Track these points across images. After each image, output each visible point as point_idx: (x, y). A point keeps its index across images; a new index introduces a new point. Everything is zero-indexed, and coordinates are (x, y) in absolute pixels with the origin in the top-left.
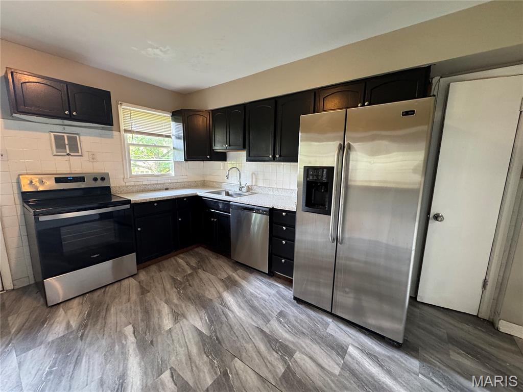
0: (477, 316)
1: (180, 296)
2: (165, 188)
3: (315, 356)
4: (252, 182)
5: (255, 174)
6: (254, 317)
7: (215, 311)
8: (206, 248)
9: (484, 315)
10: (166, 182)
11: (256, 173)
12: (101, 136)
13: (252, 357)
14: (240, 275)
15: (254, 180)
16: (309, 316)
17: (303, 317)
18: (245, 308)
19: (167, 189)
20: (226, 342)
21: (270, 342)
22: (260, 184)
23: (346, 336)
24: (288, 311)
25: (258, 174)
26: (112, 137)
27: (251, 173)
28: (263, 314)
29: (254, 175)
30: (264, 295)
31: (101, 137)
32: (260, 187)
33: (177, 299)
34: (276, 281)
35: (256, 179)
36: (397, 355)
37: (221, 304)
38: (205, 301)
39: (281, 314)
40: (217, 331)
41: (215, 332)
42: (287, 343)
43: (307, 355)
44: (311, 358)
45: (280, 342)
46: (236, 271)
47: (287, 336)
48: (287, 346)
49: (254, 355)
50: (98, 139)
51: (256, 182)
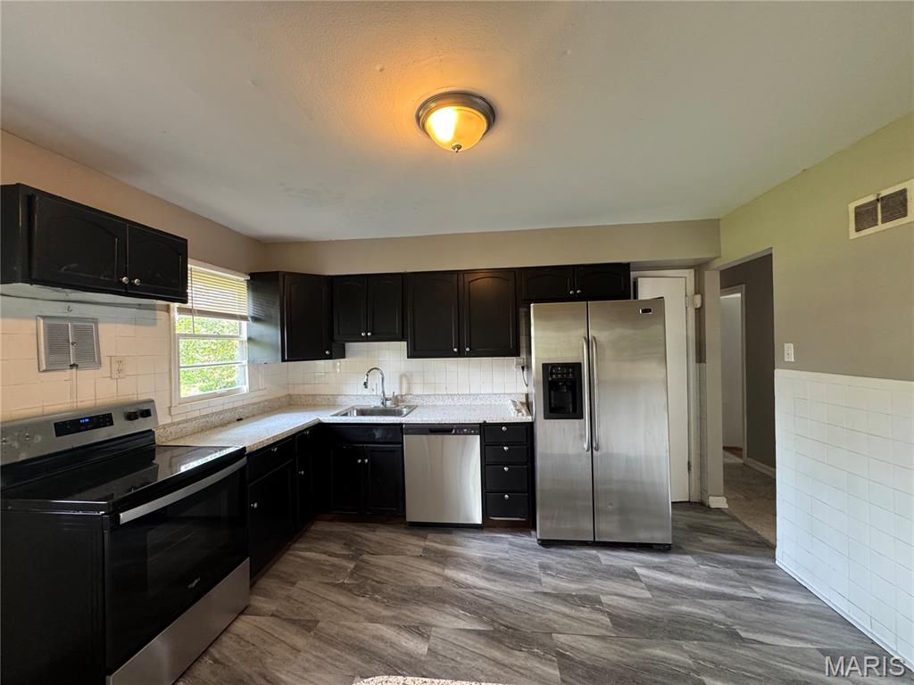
0: (689, 502)
1: (384, 603)
2: (237, 417)
3: (618, 591)
4: (401, 389)
5: (405, 376)
6: (518, 584)
7: (462, 599)
8: (331, 521)
9: (695, 499)
10: (236, 405)
11: (408, 374)
12: (135, 322)
13: (565, 624)
14: (439, 541)
15: (405, 385)
16: (570, 556)
17: (568, 560)
18: (497, 579)
19: (239, 420)
20: (523, 625)
21: (565, 600)
22: (417, 390)
23: (622, 561)
24: (545, 560)
25: (411, 376)
26: (154, 322)
27: (398, 375)
28: (522, 576)
29: (404, 379)
30: (499, 554)
31: (136, 324)
32: (417, 396)
33: (384, 609)
34: (492, 532)
35: (409, 383)
36: (674, 558)
37: (459, 587)
38: (433, 593)
39: (544, 567)
40: (495, 618)
41: (493, 621)
42: (583, 593)
43: (611, 594)
44: (617, 595)
45: (576, 596)
46: (426, 538)
47: (573, 586)
48: (586, 595)
49: (566, 621)
50: (129, 329)
51: (409, 388)
